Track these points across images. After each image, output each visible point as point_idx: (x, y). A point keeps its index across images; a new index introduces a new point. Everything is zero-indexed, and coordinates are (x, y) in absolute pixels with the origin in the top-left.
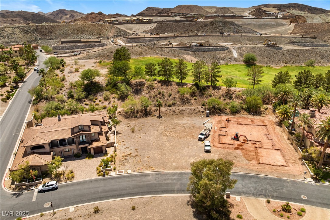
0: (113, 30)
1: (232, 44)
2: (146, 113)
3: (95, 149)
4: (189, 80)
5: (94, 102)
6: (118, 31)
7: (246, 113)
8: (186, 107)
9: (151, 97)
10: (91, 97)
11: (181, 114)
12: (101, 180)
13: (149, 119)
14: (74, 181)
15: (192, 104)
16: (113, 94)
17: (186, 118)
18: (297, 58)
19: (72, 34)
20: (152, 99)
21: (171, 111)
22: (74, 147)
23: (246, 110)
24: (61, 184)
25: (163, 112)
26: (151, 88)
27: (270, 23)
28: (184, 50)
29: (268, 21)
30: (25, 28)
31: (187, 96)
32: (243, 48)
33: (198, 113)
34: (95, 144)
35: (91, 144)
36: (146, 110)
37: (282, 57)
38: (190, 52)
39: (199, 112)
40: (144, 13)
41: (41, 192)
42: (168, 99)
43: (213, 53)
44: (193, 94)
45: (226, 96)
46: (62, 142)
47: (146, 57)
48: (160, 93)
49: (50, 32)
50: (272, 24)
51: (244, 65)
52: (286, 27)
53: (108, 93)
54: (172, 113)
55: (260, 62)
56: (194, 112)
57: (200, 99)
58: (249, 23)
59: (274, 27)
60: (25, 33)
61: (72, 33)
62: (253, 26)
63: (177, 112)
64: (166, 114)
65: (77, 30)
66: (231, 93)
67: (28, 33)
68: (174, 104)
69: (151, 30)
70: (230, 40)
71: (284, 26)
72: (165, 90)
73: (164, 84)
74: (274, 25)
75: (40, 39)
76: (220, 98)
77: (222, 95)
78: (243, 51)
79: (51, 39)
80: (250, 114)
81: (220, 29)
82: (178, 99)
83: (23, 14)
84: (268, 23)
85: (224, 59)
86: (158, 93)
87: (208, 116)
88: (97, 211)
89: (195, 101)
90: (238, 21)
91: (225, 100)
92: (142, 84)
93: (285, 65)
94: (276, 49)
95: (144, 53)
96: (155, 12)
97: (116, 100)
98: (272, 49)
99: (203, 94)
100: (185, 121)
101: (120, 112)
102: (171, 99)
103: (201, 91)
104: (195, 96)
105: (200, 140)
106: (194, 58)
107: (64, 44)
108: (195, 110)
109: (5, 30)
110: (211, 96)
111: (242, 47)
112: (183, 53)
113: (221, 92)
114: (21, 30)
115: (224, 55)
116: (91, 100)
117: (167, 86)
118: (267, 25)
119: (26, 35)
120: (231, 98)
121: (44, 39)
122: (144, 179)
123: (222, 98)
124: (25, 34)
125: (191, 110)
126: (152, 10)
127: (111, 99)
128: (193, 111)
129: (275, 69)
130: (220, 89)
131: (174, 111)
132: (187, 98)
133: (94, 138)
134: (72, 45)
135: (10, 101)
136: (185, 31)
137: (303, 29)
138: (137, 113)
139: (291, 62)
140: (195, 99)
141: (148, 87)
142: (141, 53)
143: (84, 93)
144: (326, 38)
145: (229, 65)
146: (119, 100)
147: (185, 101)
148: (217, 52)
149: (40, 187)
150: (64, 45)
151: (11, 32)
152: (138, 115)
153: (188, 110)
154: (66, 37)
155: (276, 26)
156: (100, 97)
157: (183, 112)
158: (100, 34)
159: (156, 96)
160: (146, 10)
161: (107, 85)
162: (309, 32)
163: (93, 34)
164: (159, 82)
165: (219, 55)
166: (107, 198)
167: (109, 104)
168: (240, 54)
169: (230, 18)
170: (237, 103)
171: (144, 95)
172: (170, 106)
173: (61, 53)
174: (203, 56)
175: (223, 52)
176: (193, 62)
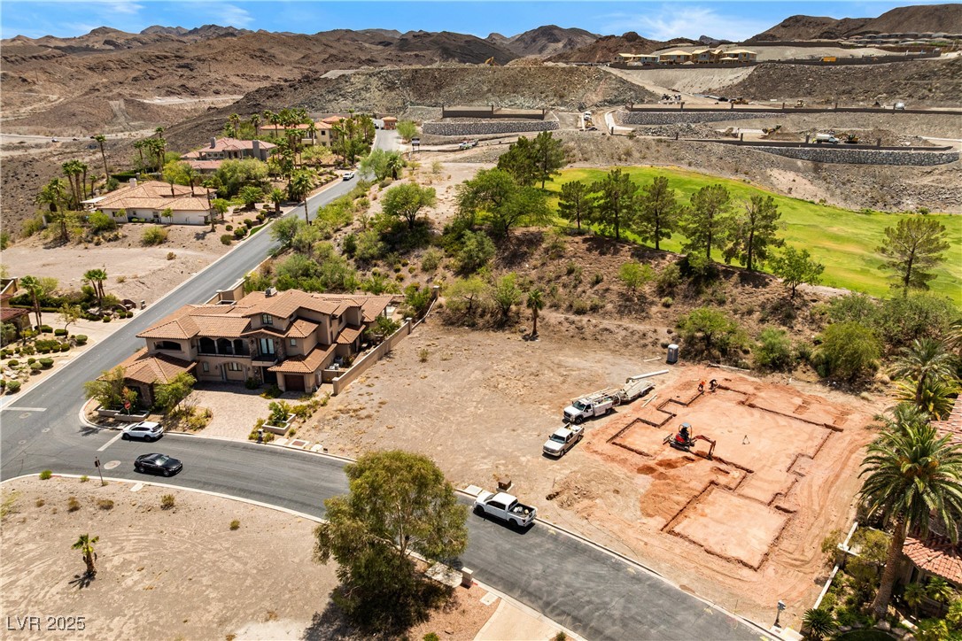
0: (603, 86)
2: (503, 319)
3: (288, 377)
4: (676, 243)
5: (397, 271)
6: (617, 89)
7: (813, 376)
8: (626, 322)
9: (541, 278)
10: (392, 258)
11: (596, 339)
14: (198, 435)
15: (649, 317)
16: (450, 257)
17: (601, 355)
19: (490, 94)
20: (543, 285)
21: (573, 326)
22: (245, 361)
23: (815, 367)
24: (173, 433)
25: (547, 326)
26: (556, 252)
28: (781, 153)
30: (391, 77)
31: (647, 289)
33: (650, 347)
34: (290, 367)
35: (279, 363)
36: (506, 312)
38: (799, 163)
39: (655, 343)
41: (126, 437)
42: (584, 292)
43: (887, 170)
44: (666, 289)
45: (775, 310)
46: (224, 345)
47: (635, 168)
48: (570, 272)
49: (439, 87)
53: (439, 253)
54: (572, 332)
56: (637, 342)
57: (680, 308)
60: (388, 88)
61: (489, 90)
63: (588, 332)
64: (554, 332)
66: (797, 302)
67: (394, 89)
68: (594, 309)
72: (590, 265)
73: (596, 249)
75: (412, 104)
76: (750, 312)
77: (763, 306)
80: (823, 383)
82: (614, 297)
83: (447, 41)
85: (919, 193)
86: (565, 270)
87: (670, 362)
88: (168, 504)
89: (665, 309)
91: (762, 321)
92: (534, 241)
95: (636, 155)
97: (449, 274)
99: (699, 293)
100: (589, 362)
101: (440, 306)
102: (596, 293)
103: (696, 282)
104: (672, 294)
105: (566, 418)
106: (805, 181)
107: (448, 119)
108: (644, 335)
109: (352, 80)
110: (721, 303)
112: (773, 164)
113: (762, 296)
115: (927, 180)
116: (390, 265)
117: (602, 253)
120: (787, 319)
121: (418, 104)
123: (756, 315)
124: (387, 91)
125: (632, 333)
126: (804, 25)
127: (440, 270)
128: (636, 338)
130: (766, 285)
131: (580, 329)
132: (642, 298)
133: (294, 352)
134: (468, 122)
135: (238, 244)
138: (482, 315)
140: (667, 306)
141: (546, 251)
142: (628, 154)
143: (380, 244)
146: (457, 274)
147: (632, 304)
148: (902, 168)
149: (127, 429)
150: (448, 121)
151: (362, 86)
152: (481, 322)
153: (624, 333)
154: (472, 101)
156: (415, 260)
157: (606, 335)
158: (561, 97)
159: (559, 277)
161: (447, 231)
163: (543, 95)
164: (585, 241)
165: (908, 177)
167: (429, 281)
170: (792, 340)
171: (525, 271)
172: (580, 312)
173: (436, 141)
174: (845, 177)
175: (928, 169)
176: (794, 195)
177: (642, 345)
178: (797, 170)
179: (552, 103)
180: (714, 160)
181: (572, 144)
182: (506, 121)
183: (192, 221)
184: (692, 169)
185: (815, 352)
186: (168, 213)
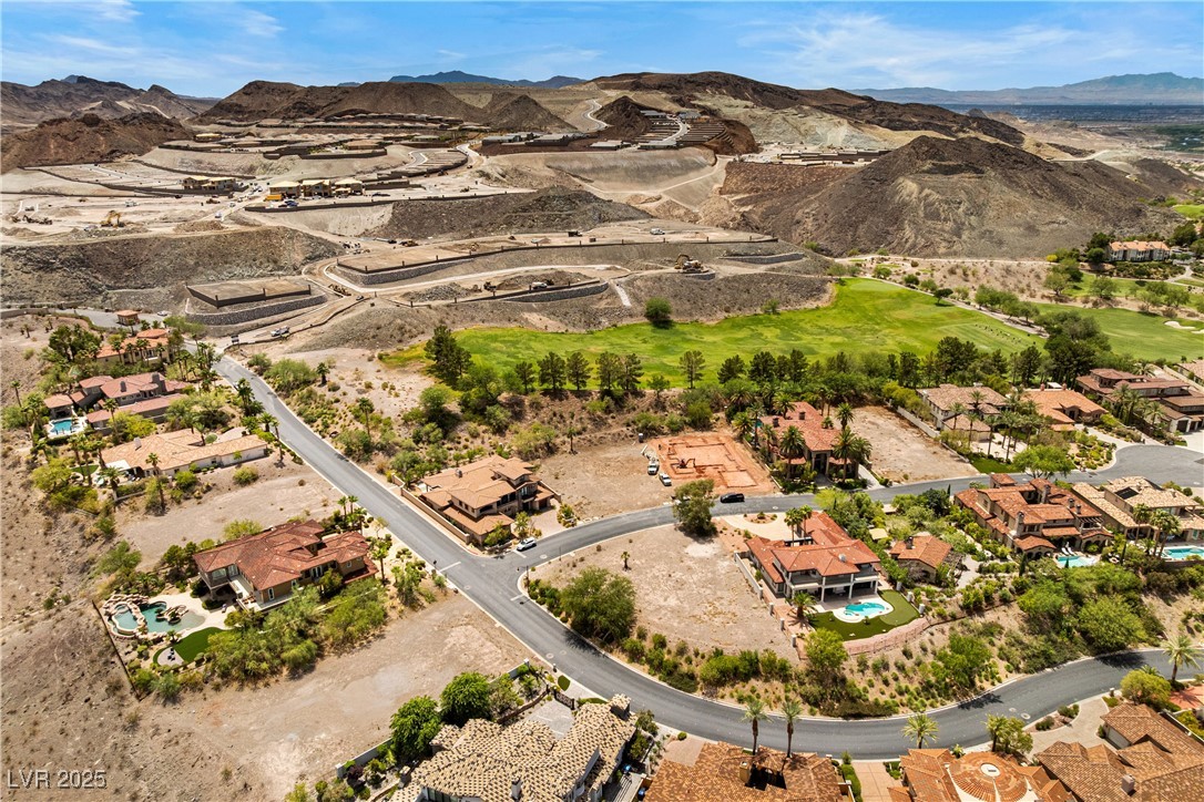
0: (297, 244)
1: (608, 266)
2: (551, 450)
3: (541, 501)
4: (593, 385)
5: (459, 443)
7: (692, 429)
8: (604, 431)
10: (452, 435)
11: (601, 443)
12: (568, 531)
13: (557, 459)
14: (545, 536)
15: (611, 426)
16: (480, 425)
17: (613, 449)
18: (745, 296)
19: (200, 269)
21: (586, 441)
22: (515, 504)
23: (690, 425)
24: (536, 541)
25: (574, 445)
26: (536, 406)
27: (665, 162)
28: (519, 300)
29: (659, 157)
30: (37, 255)
31: (599, 413)
32: (638, 283)
33: (626, 439)
34: (540, 497)
35: (535, 497)
36: (547, 446)
37: (717, 296)
38: (534, 305)
39: (626, 437)
40: (240, 106)
41: (520, 550)
43: (581, 301)
44: (607, 410)
45: (656, 406)
46: (507, 499)
48: (555, 415)
50: (669, 164)
51: (647, 324)
52: (706, 174)
53: (473, 425)
54: (588, 444)
55: (679, 313)
57: (620, 417)
58: (612, 164)
59: (675, 176)
60: (40, 268)
61: (197, 264)
62: (623, 173)
63: (594, 440)
64: (580, 447)
65: (210, 255)
66: (662, 399)
67: (52, 270)
68: (584, 429)
70: (600, 256)
71: (703, 171)
72: (560, 407)
73: (555, 398)
74: (677, 168)
75: (109, 287)
76: (648, 410)
77: (650, 405)
78: (639, 288)
79: (145, 286)
80: (697, 430)
81: (563, 219)
82: (588, 421)
84: (660, 162)
85: (605, 313)
86: (551, 414)
87: (641, 442)
88: (599, 549)
89: (614, 420)
90: (579, 159)
91: (656, 412)
92: (518, 403)
93: (726, 315)
94: (701, 277)
96: (278, 99)
97: (491, 435)
98: (695, 280)
99: (622, 407)
100: (614, 453)
102: (577, 421)
103: (617, 402)
104: (610, 412)
105: (652, 474)
106: (546, 318)
107: (226, 308)
108: (619, 434)
110: (634, 409)
111: (635, 280)
112: (521, 310)
113: (647, 401)
115: (603, 304)
116: (452, 441)
117: (561, 400)
118: (660, 168)
119: (47, 276)
120: (664, 409)
121: (122, 288)
123: (651, 411)
124: (41, 273)
125: (613, 435)
126: (268, 92)
127: (482, 434)
128: (616, 436)
129: (708, 326)
130: (644, 396)
131: (590, 441)
132: (599, 417)
133: (533, 490)
134: (248, 308)
136: (476, 226)
137: (748, 181)
138: (537, 451)
139: (737, 307)
140: (613, 418)
141: (530, 406)
143: (440, 430)
144: (800, 212)
145: (621, 328)
146: (494, 433)
147: (599, 423)
148: (587, 298)
149: (521, 546)
152: (541, 454)
153: (609, 436)
154: (189, 278)
155: (680, 172)
156: (462, 433)
157: (604, 441)
158: (275, 262)
159: (551, 419)
160: (246, 94)
161: (463, 411)
162: (764, 191)
163: (258, 262)
164: (544, 395)
165: (592, 304)
166: (598, 540)
167: (483, 442)
168: (635, 297)
169: (556, 148)
170: (675, 415)
171: (531, 421)
172: (580, 433)
174: (562, 310)
175: (599, 296)
176: (550, 330)
177: (618, 439)
178: (536, 311)
179: (269, 268)
181: (399, 321)
182: (281, 302)
183: (251, 457)
184: (486, 325)
185: (685, 419)
186: (237, 455)
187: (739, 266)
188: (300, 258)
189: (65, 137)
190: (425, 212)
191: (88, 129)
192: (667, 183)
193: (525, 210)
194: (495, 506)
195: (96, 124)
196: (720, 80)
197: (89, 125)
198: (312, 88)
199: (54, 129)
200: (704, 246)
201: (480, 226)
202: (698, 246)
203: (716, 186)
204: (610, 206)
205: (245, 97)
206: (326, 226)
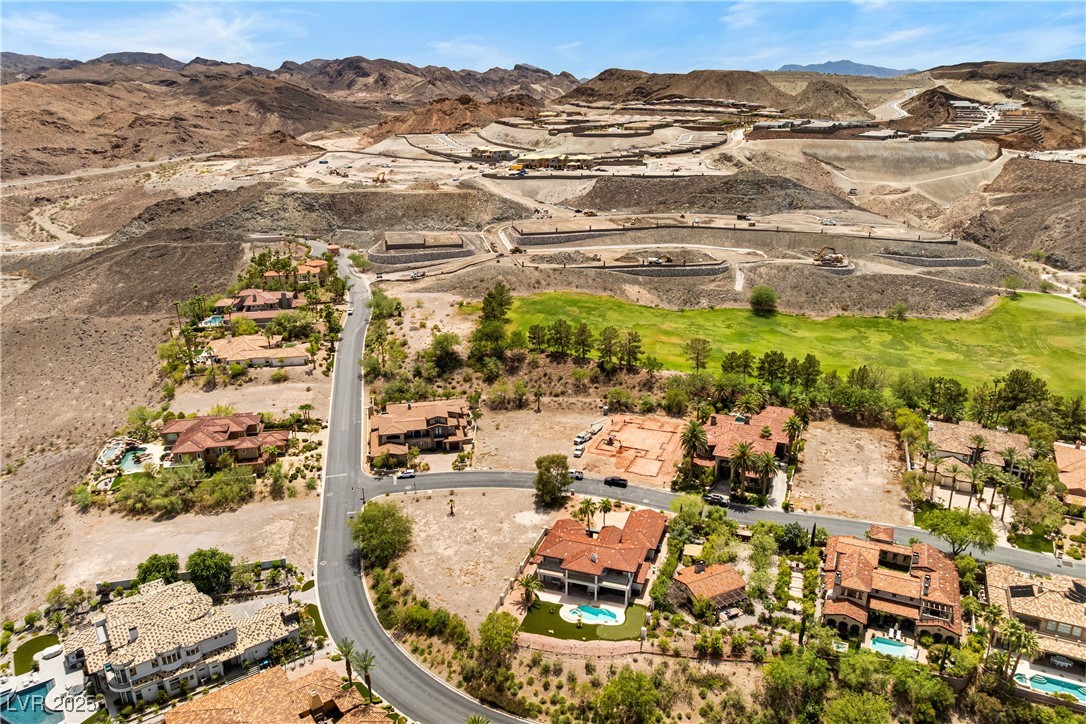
0: (490, 206)
1: (750, 250)
2: (521, 404)
3: (451, 443)
4: (594, 355)
5: (450, 383)
6: (501, 209)
7: (664, 413)
8: (580, 398)
9: (531, 380)
10: (445, 376)
11: (569, 408)
13: (523, 413)
14: (429, 472)
15: (589, 395)
16: (476, 372)
17: (574, 416)
18: (875, 296)
19: (404, 219)
20: (533, 383)
21: (556, 403)
22: (428, 440)
23: (664, 409)
24: (417, 474)
25: (544, 404)
26: (534, 365)
27: (932, 154)
28: (630, 273)
29: (928, 149)
30: (307, 199)
31: (586, 381)
32: (763, 270)
33: (594, 409)
34: (451, 439)
35: (447, 438)
36: (520, 400)
37: (843, 292)
38: (640, 278)
39: (596, 407)
40: (593, 90)
41: (400, 478)
42: (555, 385)
43: (690, 280)
44: (594, 380)
45: (644, 385)
46: (417, 434)
47: (545, 294)
48: (545, 375)
49: (359, 211)
50: (937, 157)
51: (749, 311)
52: (976, 170)
53: (470, 371)
54: (557, 405)
55: (788, 304)
57: (603, 388)
58: (871, 153)
59: (939, 169)
60: (307, 209)
61: (404, 215)
62: (880, 163)
63: (564, 405)
64: (548, 407)
65: (416, 210)
66: (653, 380)
67: (313, 211)
68: (563, 393)
69: (582, 198)
70: (749, 241)
71: (974, 165)
72: (554, 370)
73: (556, 361)
74: (944, 161)
75: (339, 227)
76: (634, 387)
77: (639, 383)
78: (760, 276)
79: (362, 229)
80: (668, 415)
81: (746, 203)
82: (571, 386)
84: (926, 154)
85: (709, 295)
86: (542, 374)
87: (605, 415)
89: (596, 390)
90: (838, 147)
91: (640, 391)
92: (520, 359)
93: (840, 312)
94: (837, 272)
95: (543, 283)
96: (625, 84)
97: (480, 382)
98: (826, 274)
99: (610, 380)
100: (570, 419)
101: (484, 401)
102: (561, 385)
103: (607, 375)
104: (597, 382)
105: (576, 443)
106: (645, 292)
107: (392, 251)
108: (590, 404)
109: (266, 199)
110: (621, 384)
111: (760, 267)
112: (625, 281)
113: (638, 378)
114: (299, 201)
115: (712, 286)
116: (445, 380)
117: (558, 363)
118: (923, 160)
119: (309, 215)
120: (650, 389)
121: (346, 228)
122: (498, 475)
123: (637, 388)
124: (306, 212)
125: (584, 403)
126: (618, 78)
127: (474, 381)
128: (587, 405)
129: (814, 321)
130: (638, 373)
131: (560, 404)
132: (584, 385)
133: (450, 432)
134: (408, 253)
135: (333, 375)
136: (661, 203)
138: (509, 403)
139: (858, 306)
140: (597, 388)
141: (529, 364)
142: (538, 282)
143: (437, 369)
144: (1053, 217)
145: (717, 311)
146: (484, 381)
147: (580, 389)
148: (699, 278)
149: (400, 474)
150: (392, 253)
151: (278, 206)
152: (510, 407)
153: (581, 404)
154: (392, 225)
155: (946, 166)
156: (458, 376)
157: (573, 406)
159: (540, 379)
161: (469, 358)
163: (449, 219)
164: (547, 356)
165: (702, 284)
166: (461, 486)
167: (471, 387)
168: (750, 283)
169: (821, 135)
170: (655, 398)
171: (521, 377)
172: (556, 396)
173: (387, 270)
174: (667, 287)
175: (713, 278)
176: (640, 303)
177: (589, 408)
178: (640, 284)
180: (591, 282)
181: (501, 277)
182: (435, 251)
183: (295, 363)
184: (579, 290)
185: (664, 402)
186: (281, 360)
187: (891, 265)
188: (487, 217)
189: (445, 113)
190: (621, 187)
191: (461, 106)
192: (926, 176)
193: (710, 192)
194: (402, 437)
195: (468, 103)
196: (1078, 69)
197: (463, 104)
198: (654, 76)
199: (439, 106)
200: (862, 241)
201: (665, 203)
202: (856, 241)
203: (984, 182)
204: (809, 194)
205: (600, 82)
206: (537, 194)
